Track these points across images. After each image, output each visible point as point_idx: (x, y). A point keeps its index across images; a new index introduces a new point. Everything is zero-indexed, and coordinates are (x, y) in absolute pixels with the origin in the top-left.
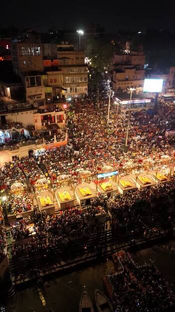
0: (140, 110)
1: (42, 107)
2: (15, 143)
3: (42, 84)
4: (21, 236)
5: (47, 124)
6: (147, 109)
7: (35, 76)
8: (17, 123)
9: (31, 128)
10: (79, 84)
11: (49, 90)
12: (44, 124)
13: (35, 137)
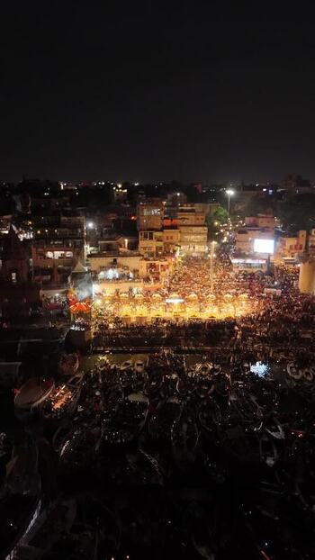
0: (255, 270)
2: (121, 280)
3: (154, 238)
4: (104, 327)
6: (264, 271)
7: (149, 232)
8: (125, 266)
10: (197, 243)
11: (160, 244)
12: (149, 270)
13: (136, 278)
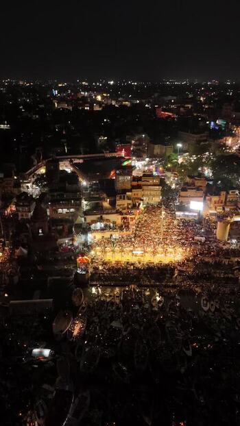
0: (190, 219)
1: (124, 211)
2: (105, 229)
3: (126, 199)
5: (124, 221)
6: (195, 218)
7: (123, 195)
8: (107, 220)
9: (114, 223)
10: (154, 196)
11: (130, 202)
12: (122, 221)
13: (115, 227)
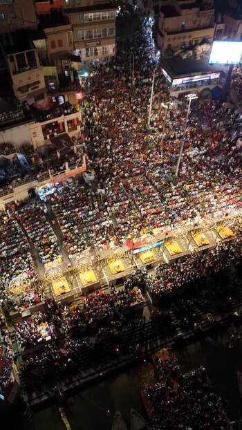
0: (200, 89)
3: (38, 63)
5: (52, 136)
6: (211, 87)
7: (25, 52)
8: (4, 145)
10: (100, 42)
11: (51, 70)
12: (48, 136)
